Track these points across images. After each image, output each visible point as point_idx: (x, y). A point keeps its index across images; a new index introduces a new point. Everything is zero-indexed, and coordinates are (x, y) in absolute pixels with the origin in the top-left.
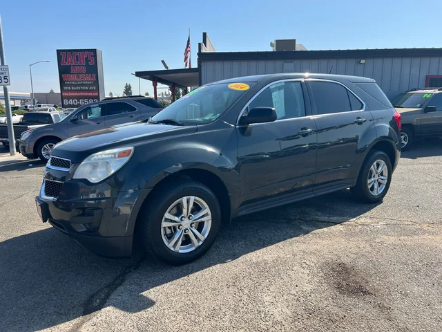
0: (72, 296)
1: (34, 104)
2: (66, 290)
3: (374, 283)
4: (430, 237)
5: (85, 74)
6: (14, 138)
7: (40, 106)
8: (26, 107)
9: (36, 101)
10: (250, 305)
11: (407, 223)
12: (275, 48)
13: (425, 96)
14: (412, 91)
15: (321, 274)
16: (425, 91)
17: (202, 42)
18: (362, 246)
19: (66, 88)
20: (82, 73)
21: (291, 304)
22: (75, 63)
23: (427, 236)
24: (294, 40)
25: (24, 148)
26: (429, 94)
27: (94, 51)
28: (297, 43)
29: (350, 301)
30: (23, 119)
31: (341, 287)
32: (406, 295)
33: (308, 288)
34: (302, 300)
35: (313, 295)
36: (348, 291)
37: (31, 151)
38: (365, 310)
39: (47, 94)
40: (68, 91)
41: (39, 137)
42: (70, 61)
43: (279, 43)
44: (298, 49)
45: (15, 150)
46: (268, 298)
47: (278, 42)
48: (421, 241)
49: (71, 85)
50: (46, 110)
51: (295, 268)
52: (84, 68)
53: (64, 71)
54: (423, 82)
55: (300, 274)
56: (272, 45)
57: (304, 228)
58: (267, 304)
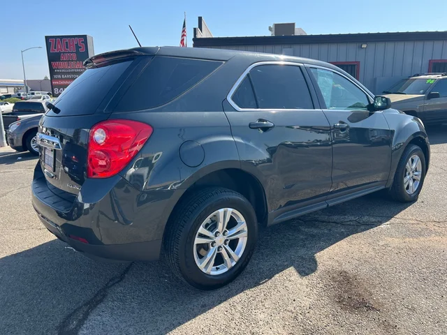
0: (47, 316)
1: (27, 92)
2: (41, 310)
3: (378, 295)
4: (437, 238)
5: (76, 61)
6: (3, 129)
7: (33, 94)
8: (19, 95)
9: (29, 89)
10: (243, 325)
11: (411, 222)
12: (274, 32)
13: (428, 81)
14: (414, 76)
15: (321, 285)
16: (428, 76)
17: (197, 26)
18: (364, 251)
19: (55, 76)
20: (72, 61)
21: (287, 323)
22: (65, 50)
23: (434, 238)
24: (294, 24)
25: (12, 140)
26: (432, 79)
27: (85, 37)
28: (296, 27)
29: (353, 318)
30: (14, 108)
31: (343, 301)
32: (413, 310)
33: (307, 302)
34: (300, 317)
35: (312, 312)
36: (350, 305)
37: (20, 144)
38: (369, 329)
39: (41, 81)
40: (58, 79)
41: (29, 128)
42: (60, 48)
43: (278, 27)
44: (297, 33)
45: (5, 141)
46: (262, 316)
47: (276, 26)
48: (427, 244)
49: (61, 73)
50: (40, 98)
51: (292, 278)
52: (75, 55)
53: (53, 58)
54: (426, 68)
55: (298, 285)
56: (270, 29)
57: (303, 229)
58: (261, 323)
